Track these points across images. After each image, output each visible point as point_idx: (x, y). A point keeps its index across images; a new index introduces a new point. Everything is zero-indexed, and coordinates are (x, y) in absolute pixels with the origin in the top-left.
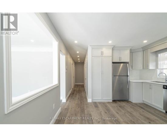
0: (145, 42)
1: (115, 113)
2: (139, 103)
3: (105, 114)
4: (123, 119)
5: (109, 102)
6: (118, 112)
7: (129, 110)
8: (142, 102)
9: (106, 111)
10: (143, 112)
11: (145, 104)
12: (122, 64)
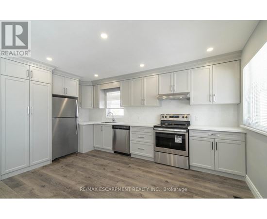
0: (96, 76)
1: (61, 178)
2: (91, 152)
3: (42, 188)
4: (76, 181)
5: (44, 166)
6: (66, 175)
7: (80, 165)
8: (93, 149)
9: (44, 184)
10: (96, 160)
11: (96, 150)
12: (66, 99)
